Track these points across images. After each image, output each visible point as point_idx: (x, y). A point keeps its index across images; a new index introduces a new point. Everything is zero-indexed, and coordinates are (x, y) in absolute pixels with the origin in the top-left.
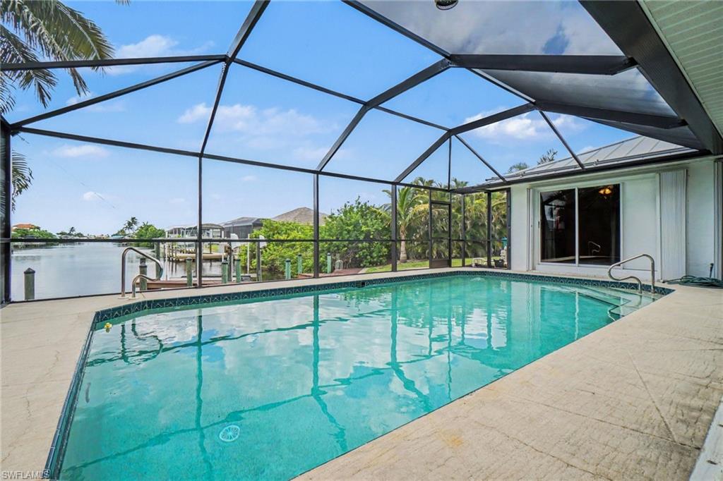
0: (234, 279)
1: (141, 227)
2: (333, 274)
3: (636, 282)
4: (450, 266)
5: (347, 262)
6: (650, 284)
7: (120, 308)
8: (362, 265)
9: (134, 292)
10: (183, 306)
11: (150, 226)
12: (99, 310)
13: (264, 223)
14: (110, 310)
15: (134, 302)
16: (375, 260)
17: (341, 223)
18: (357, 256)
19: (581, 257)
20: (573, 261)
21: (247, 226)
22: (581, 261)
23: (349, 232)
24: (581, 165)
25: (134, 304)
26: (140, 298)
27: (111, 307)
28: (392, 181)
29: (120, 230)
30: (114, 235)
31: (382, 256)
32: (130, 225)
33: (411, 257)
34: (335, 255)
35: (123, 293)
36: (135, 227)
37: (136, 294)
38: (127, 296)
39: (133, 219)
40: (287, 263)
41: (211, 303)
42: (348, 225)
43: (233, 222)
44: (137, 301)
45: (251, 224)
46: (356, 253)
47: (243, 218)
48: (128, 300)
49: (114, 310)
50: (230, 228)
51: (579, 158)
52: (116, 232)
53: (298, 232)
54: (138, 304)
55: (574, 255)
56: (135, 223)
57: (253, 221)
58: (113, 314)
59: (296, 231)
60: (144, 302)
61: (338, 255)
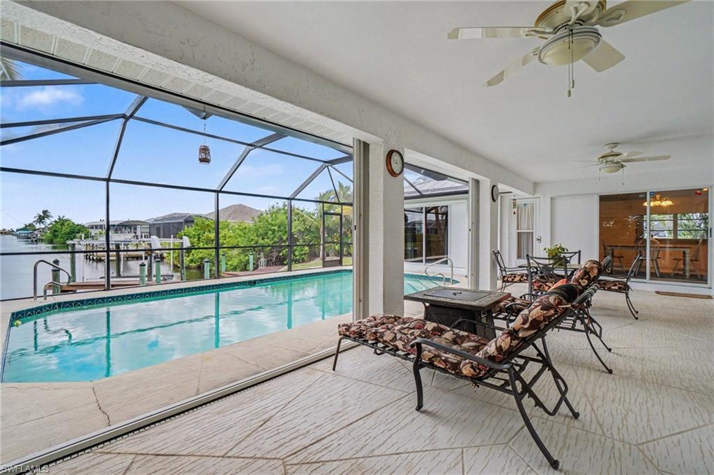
0: (154, 279)
1: (56, 221)
2: (254, 272)
3: (441, 276)
4: (341, 265)
5: (271, 260)
6: (450, 277)
7: (33, 309)
8: (285, 262)
9: (45, 296)
10: (90, 306)
11: (67, 220)
12: (14, 311)
13: (195, 221)
14: (23, 311)
15: (47, 304)
16: (297, 258)
17: (266, 223)
18: (281, 254)
19: (427, 258)
20: (421, 261)
21: (180, 223)
22: (427, 261)
23: (274, 231)
24: (419, 192)
25: (45, 306)
26: (50, 301)
27: (25, 309)
28: (287, 197)
29: (28, 223)
30: (20, 230)
31: (305, 254)
32: (41, 219)
33: (331, 254)
34: (259, 254)
35: (35, 296)
36: (48, 221)
37: (48, 298)
38: (39, 299)
39: (45, 212)
40: (205, 264)
41: (115, 303)
42: (272, 225)
43: (164, 218)
44: (49, 303)
45: (182, 221)
46: (279, 252)
47: (175, 214)
48: (40, 302)
49: (28, 311)
50: (160, 224)
51: (416, 187)
52: (23, 226)
53: (229, 230)
54: (49, 306)
55: (422, 256)
56: (48, 216)
57: (185, 218)
58: (26, 314)
59: (226, 230)
60: (55, 304)
61: (262, 254)
